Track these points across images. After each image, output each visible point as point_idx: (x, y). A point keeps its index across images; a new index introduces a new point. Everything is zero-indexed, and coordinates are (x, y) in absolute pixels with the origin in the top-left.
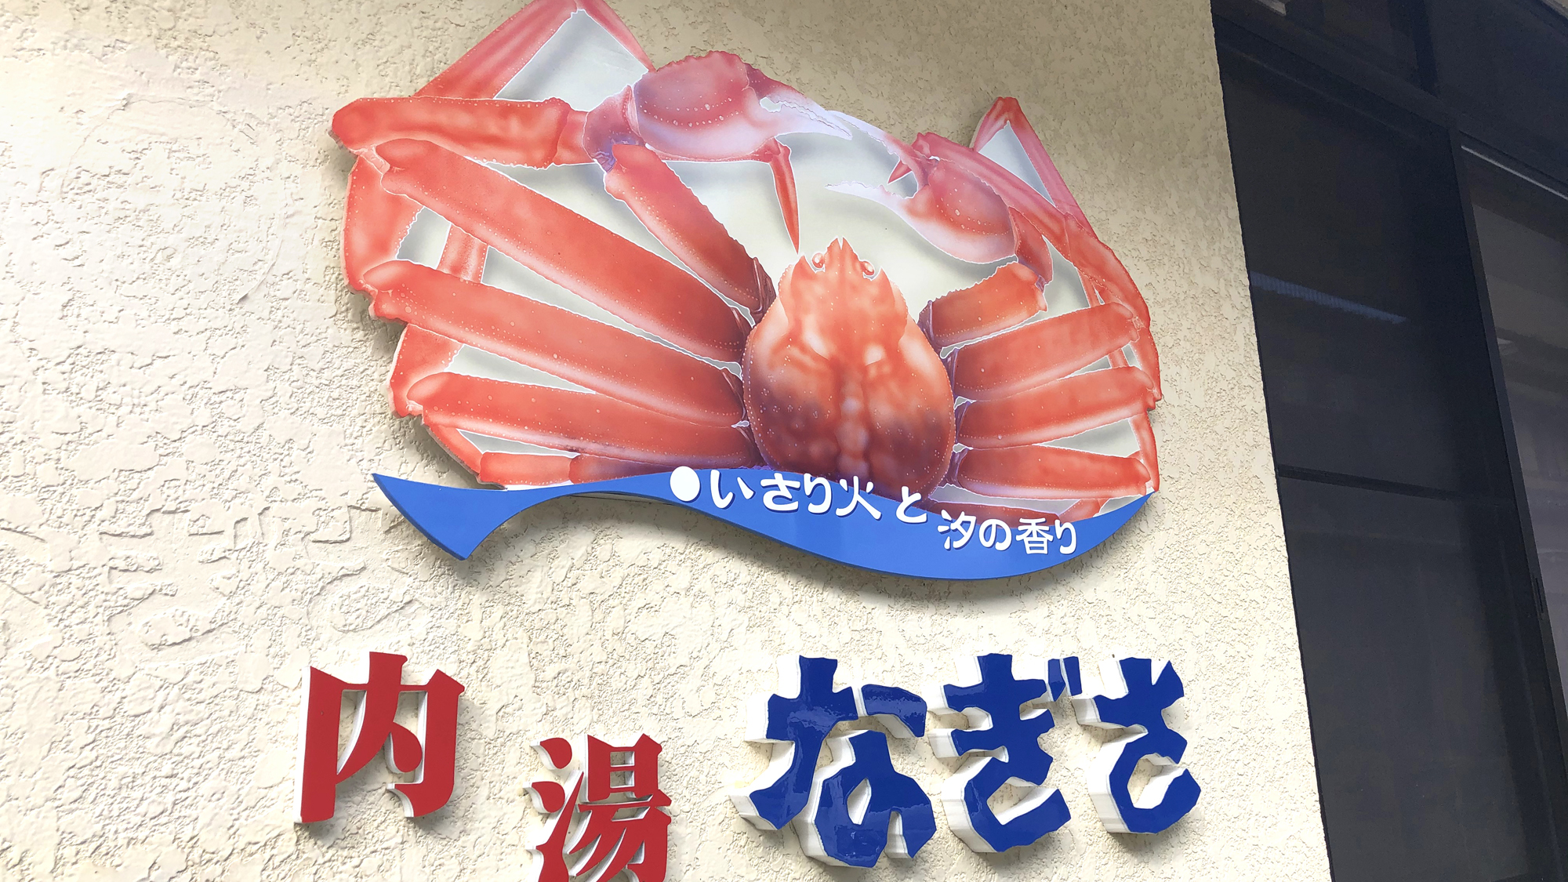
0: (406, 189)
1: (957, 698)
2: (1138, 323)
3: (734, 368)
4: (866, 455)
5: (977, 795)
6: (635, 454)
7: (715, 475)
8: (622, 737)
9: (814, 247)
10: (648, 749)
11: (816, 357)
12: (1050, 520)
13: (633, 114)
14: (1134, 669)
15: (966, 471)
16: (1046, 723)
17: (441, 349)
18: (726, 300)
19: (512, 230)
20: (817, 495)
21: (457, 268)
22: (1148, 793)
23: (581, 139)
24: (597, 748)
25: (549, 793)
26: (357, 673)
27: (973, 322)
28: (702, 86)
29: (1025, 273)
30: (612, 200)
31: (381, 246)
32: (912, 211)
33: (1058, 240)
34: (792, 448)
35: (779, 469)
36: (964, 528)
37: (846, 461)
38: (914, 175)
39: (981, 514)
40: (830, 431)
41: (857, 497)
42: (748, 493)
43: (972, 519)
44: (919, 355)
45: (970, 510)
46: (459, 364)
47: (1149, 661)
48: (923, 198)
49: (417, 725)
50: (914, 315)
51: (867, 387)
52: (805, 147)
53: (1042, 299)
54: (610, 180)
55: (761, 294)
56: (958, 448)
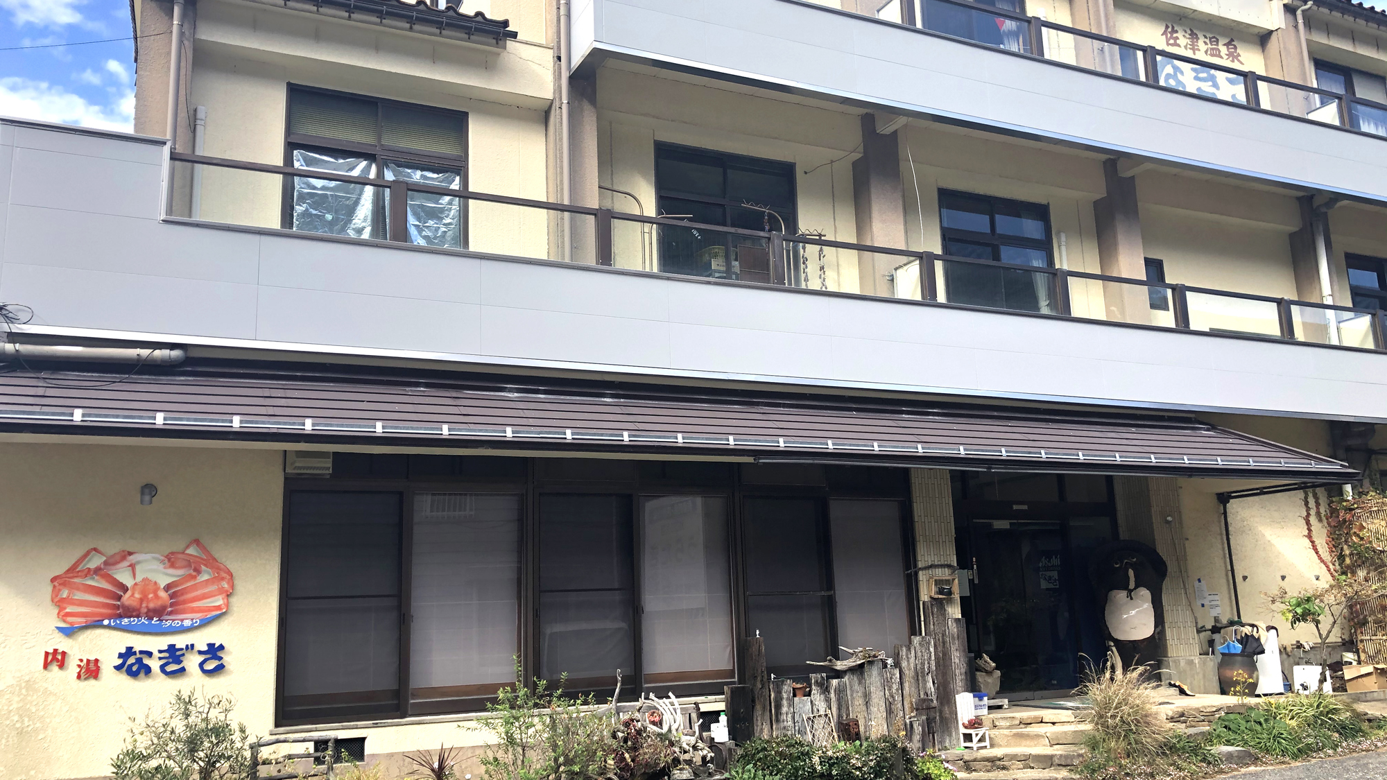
0: (61, 587)
1: (160, 652)
2: (228, 577)
3: (119, 603)
4: (146, 613)
5: (162, 668)
6: (100, 619)
7: (112, 620)
8: (92, 658)
9: (139, 578)
10: (97, 661)
11: (137, 598)
12: (192, 620)
13: (102, 566)
14: (211, 646)
15: (171, 613)
16: (183, 655)
17: (65, 608)
18: (118, 592)
19: (78, 589)
20: (134, 621)
21: (68, 597)
22: (210, 666)
23: (92, 573)
24: (88, 661)
25: (79, 666)
26: (51, 651)
27: (177, 586)
28: (118, 558)
29: (194, 574)
30: (97, 581)
31: (57, 596)
32: (165, 568)
33: (205, 565)
34: (129, 614)
35: (125, 617)
36: (168, 623)
37: (141, 615)
38: (166, 561)
39: (173, 620)
40: (139, 610)
41: (143, 620)
42: (118, 622)
43: (171, 622)
44: (163, 594)
45: (170, 620)
46: (68, 610)
47: (214, 644)
48: (167, 564)
49: (60, 657)
50: (162, 587)
51: (148, 601)
52: (139, 562)
53: (198, 578)
54: (96, 578)
55: (125, 589)
56: (170, 609)
